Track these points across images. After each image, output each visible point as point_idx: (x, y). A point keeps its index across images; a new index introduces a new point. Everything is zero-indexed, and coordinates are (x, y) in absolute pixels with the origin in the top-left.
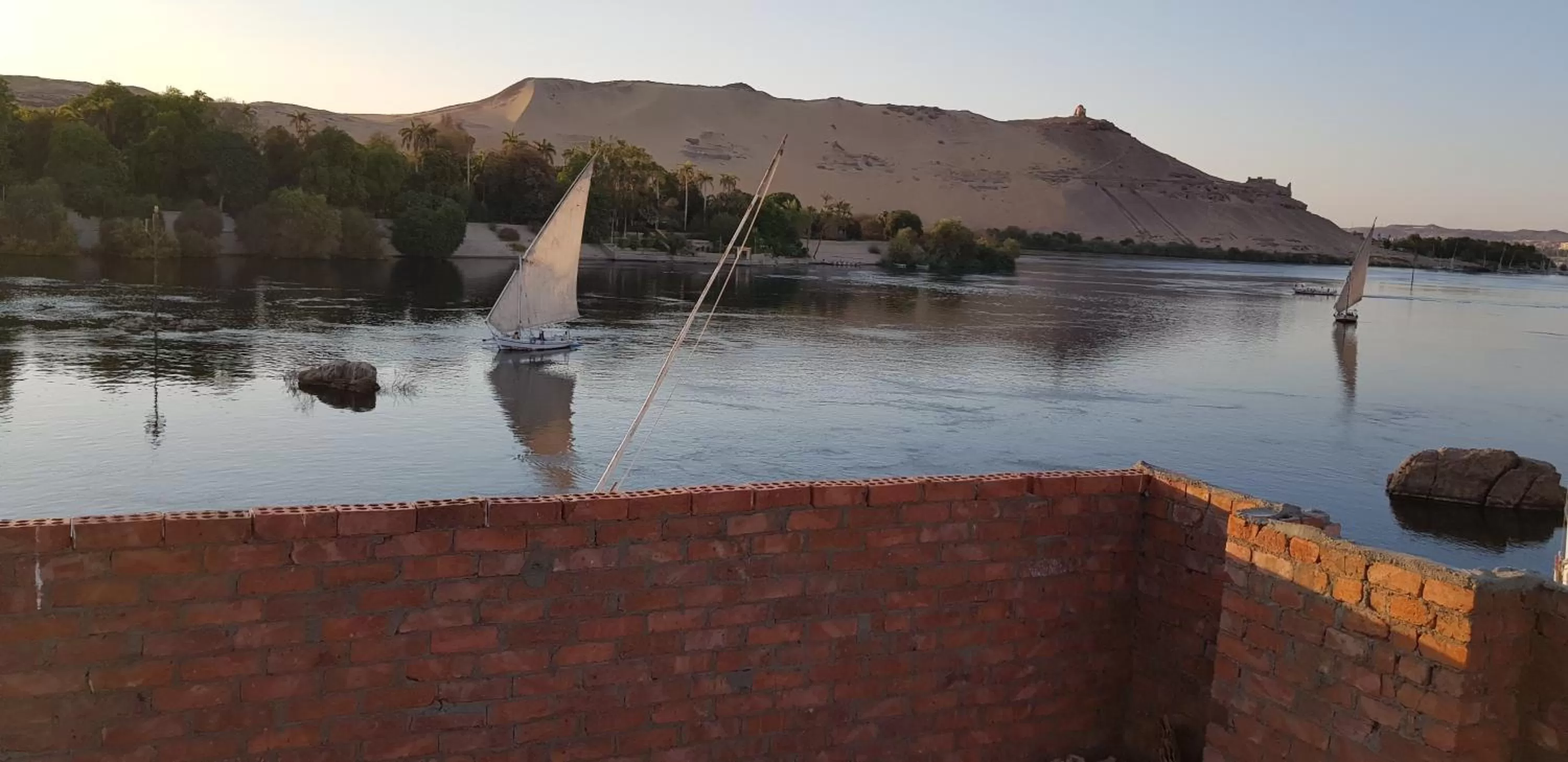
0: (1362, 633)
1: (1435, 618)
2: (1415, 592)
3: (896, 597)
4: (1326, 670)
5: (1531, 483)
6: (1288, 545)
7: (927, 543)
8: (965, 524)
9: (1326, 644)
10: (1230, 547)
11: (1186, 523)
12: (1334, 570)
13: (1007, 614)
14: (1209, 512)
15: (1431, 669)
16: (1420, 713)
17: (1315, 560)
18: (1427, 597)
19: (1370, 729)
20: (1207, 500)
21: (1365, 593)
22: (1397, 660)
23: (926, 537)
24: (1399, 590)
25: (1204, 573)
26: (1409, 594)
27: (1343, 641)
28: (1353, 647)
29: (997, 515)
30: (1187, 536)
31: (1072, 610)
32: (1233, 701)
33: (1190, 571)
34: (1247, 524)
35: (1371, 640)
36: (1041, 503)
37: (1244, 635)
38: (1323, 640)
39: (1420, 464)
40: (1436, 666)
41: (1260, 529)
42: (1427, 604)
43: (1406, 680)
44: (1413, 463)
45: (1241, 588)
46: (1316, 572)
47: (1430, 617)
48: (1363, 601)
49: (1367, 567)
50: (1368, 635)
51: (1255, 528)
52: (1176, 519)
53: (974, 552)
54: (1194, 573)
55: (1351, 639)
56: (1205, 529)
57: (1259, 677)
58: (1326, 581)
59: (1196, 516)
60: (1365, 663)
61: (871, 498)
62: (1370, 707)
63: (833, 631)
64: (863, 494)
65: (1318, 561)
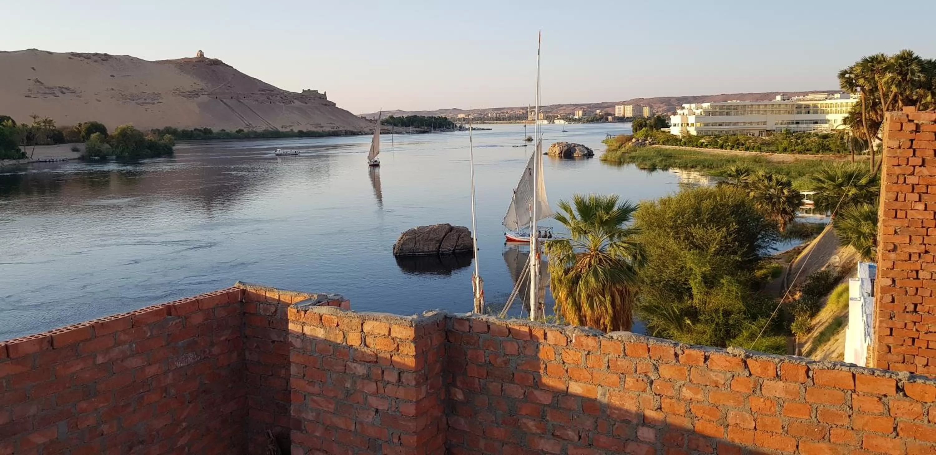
0: (364, 361)
1: (398, 346)
2: (387, 334)
3: (83, 405)
4: (349, 386)
5: (458, 239)
6: (321, 319)
7: (103, 363)
8: (127, 346)
9: (347, 371)
10: (291, 326)
11: (268, 314)
12: (346, 329)
13: (164, 395)
14: (279, 306)
15: (399, 374)
16: (397, 399)
17: (336, 325)
18: (393, 335)
19: (374, 413)
20: (278, 298)
21: (363, 339)
22: (383, 372)
23: (100, 360)
24: (379, 334)
25: (281, 342)
26: (384, 335)
27: (355, 368)
28: (361, 370)
29: (149, 334)
30: (269, 321)
31: (206, 382)
32: (304, 415)
33: (273, 342)
34: (298, 311)
35: (369, 364)
36: (177, 321)
37: (304, 375)
38: (346, 369)
39: (407, 237)
40: (401, 371)
41: (305, 313)
42: (393, 339)
43: (388, 383)
44: (404, 237)
45: (299, 349)
46: (337, 332)
47: (396, 345)
48: (363, 344)
49: (362, 324)
50: (367, 362)
51: (303, 313)
52: (262, 313)
53: (135, 362)
54: (276, 342)
55: (359, 365)
56: (278, 316)
57: (315, 398)
58: (343, 336)
59: (273, 309)
60: (367, 377)
61: (55, 344)
62: (374, 402)
63: (39, 439)
64: (49, 341)
65: (338, 325)
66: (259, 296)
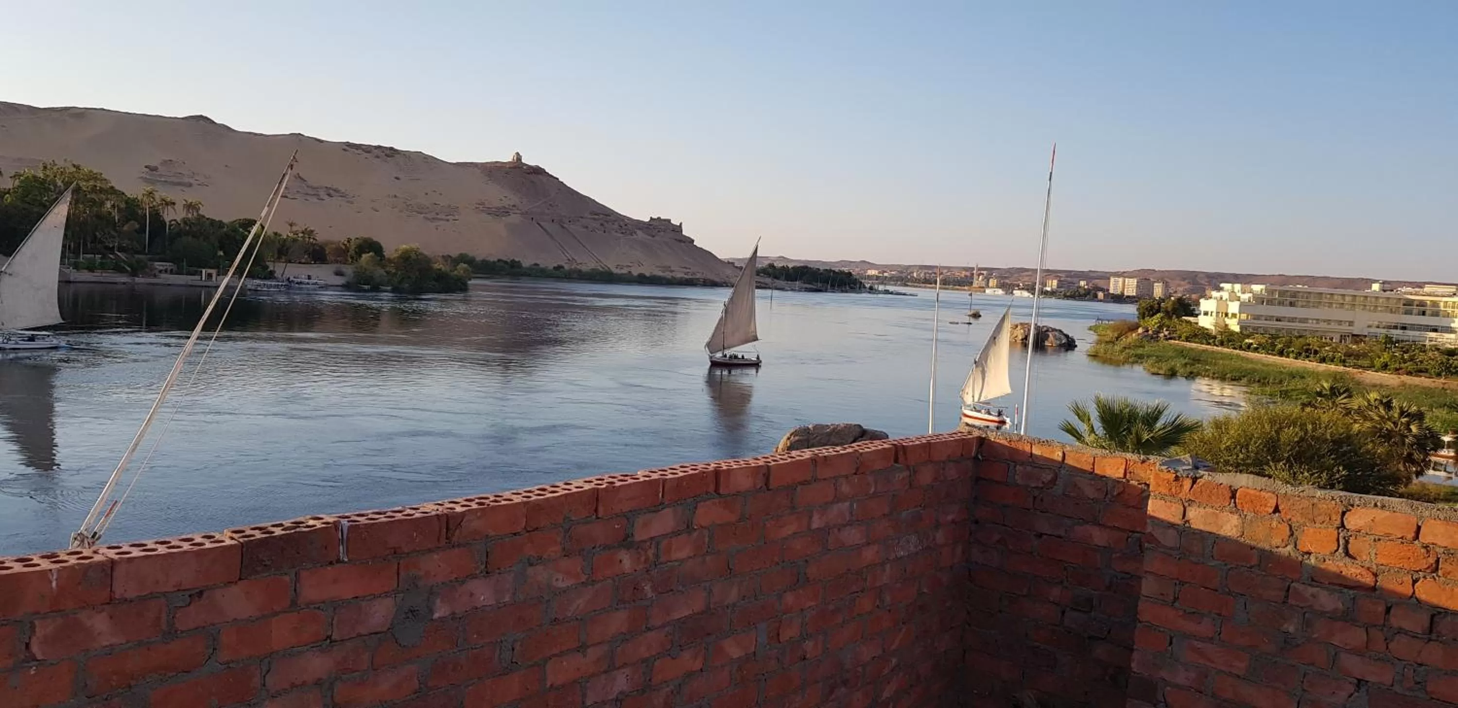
0: (1340, 585)
1: (1437, 561)
2: (1410, 535)
3: (789, 598)
4: (1291, 629)
6: (1233, 496)
7: (818, 529)
8: (847, 504)
9: (1291, 601)
10: (1154, 507)
11: (1033, 485)
12: (1297, 519)
13: (878, 603)
14: (1063, 472)
15: (1432, 619)
16: (1421, 665)
17: (1271, 510)
18: (1426, 537)
19: (1352, 687)
20: (1060, 459)
21: (1342, 542)
22: (1388, 610)
23: (816, 522)
24: (1388, 535)
26: (1401, 538)
27: (1313, 596)
28: (1327, 601)
29: (873, 490)
30: (1035, 498)
31: (925, 590)
32: (1163, 674)
34: (1177, 478)
35: (1351, 592)
36: (904, 474)
37: (1176, 599)
38: (1287, 597)
39: (797, 438)
40: (1440, 613)
41: (1194, 482)
42: (1426, 547)
43: (1400, 631)
44: (792, 437)
45: (1171, 548)
46: (1274, 524)
47: (1432, 560)
48: (1341, 550)
49: (1344, 513)
50: (1346, 587)
51: (1187, 483)
52: (1019, 482)
53: (853, 536)
55: (1326, 593)
56: (1058, 489)
57: (1200, 645)
58: (1288, 533)
59: (1047, 477)
60: (1347, 617)
61: (769, 481)
62: (1354, 665)
63: (734, 650)
64: (764, 475)
65: (1276, 510)
66: (1016, 451)
